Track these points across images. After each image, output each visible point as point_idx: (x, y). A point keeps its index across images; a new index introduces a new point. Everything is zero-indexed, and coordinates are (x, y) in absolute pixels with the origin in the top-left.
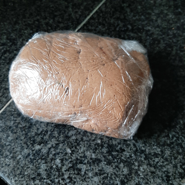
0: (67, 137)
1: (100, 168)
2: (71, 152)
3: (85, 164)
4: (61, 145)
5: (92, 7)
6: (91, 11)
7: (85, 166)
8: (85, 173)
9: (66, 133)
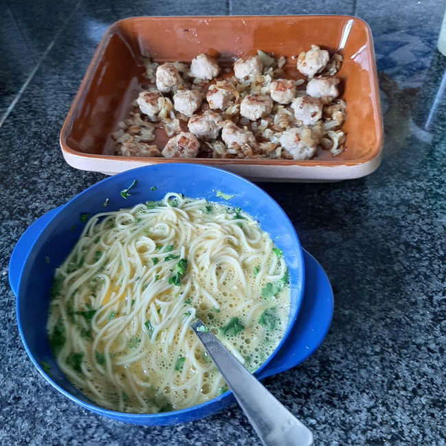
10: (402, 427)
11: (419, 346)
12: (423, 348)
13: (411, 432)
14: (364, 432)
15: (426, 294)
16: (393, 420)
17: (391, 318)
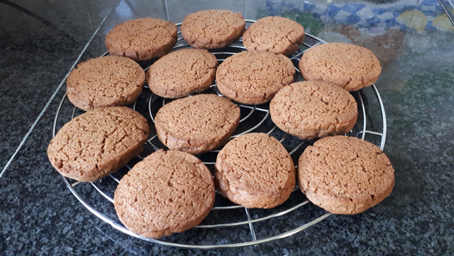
0: (62, 236)
1: (116, 248)
2: (72, 249)
3: (96, 252)
5: (50, 92)
6: (50, 97)
9: (59, 233)
10: (438, 214)
11: (435, 164)
12: (438, 165)
13: (445, 216)
14: (412, 219)
15: (431, 133)
16: (431, 209)
17: (411, 148)
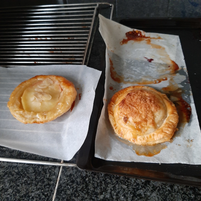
4: (117, 186)
7: (142, 191)
8: (145, 194)
